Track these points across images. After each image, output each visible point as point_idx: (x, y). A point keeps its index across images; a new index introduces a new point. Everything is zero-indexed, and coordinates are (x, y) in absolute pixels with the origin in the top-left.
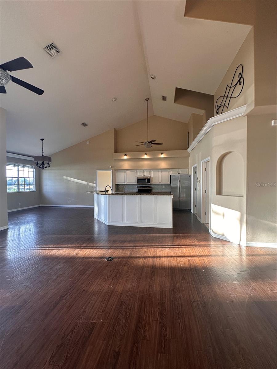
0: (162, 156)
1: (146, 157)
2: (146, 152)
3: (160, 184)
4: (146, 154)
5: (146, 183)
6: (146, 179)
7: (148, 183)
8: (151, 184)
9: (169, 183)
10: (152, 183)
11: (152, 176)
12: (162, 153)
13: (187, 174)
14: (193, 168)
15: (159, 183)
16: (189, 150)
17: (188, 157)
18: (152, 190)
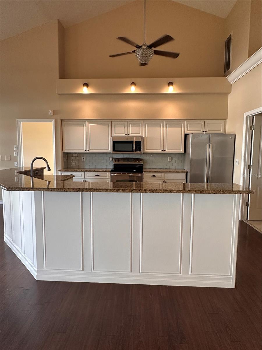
0: (171, 90)
1: (133, 90)
2: (133, 80)
3: (163, 154)
4: (133, 83)
5: (133, 151)
6: (132, 142)
7: (136, 150)
8: (144, 153)
9: (182, 151)
10: (146, 151)
11: (146, 135)
12: (170, 84)
13: (222, 131)
14: (247, 117)
15: (160, 151)
16: (231, 78)
17: (226, 94)
18: (144, 167)
